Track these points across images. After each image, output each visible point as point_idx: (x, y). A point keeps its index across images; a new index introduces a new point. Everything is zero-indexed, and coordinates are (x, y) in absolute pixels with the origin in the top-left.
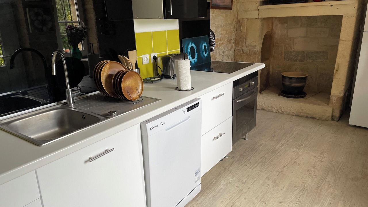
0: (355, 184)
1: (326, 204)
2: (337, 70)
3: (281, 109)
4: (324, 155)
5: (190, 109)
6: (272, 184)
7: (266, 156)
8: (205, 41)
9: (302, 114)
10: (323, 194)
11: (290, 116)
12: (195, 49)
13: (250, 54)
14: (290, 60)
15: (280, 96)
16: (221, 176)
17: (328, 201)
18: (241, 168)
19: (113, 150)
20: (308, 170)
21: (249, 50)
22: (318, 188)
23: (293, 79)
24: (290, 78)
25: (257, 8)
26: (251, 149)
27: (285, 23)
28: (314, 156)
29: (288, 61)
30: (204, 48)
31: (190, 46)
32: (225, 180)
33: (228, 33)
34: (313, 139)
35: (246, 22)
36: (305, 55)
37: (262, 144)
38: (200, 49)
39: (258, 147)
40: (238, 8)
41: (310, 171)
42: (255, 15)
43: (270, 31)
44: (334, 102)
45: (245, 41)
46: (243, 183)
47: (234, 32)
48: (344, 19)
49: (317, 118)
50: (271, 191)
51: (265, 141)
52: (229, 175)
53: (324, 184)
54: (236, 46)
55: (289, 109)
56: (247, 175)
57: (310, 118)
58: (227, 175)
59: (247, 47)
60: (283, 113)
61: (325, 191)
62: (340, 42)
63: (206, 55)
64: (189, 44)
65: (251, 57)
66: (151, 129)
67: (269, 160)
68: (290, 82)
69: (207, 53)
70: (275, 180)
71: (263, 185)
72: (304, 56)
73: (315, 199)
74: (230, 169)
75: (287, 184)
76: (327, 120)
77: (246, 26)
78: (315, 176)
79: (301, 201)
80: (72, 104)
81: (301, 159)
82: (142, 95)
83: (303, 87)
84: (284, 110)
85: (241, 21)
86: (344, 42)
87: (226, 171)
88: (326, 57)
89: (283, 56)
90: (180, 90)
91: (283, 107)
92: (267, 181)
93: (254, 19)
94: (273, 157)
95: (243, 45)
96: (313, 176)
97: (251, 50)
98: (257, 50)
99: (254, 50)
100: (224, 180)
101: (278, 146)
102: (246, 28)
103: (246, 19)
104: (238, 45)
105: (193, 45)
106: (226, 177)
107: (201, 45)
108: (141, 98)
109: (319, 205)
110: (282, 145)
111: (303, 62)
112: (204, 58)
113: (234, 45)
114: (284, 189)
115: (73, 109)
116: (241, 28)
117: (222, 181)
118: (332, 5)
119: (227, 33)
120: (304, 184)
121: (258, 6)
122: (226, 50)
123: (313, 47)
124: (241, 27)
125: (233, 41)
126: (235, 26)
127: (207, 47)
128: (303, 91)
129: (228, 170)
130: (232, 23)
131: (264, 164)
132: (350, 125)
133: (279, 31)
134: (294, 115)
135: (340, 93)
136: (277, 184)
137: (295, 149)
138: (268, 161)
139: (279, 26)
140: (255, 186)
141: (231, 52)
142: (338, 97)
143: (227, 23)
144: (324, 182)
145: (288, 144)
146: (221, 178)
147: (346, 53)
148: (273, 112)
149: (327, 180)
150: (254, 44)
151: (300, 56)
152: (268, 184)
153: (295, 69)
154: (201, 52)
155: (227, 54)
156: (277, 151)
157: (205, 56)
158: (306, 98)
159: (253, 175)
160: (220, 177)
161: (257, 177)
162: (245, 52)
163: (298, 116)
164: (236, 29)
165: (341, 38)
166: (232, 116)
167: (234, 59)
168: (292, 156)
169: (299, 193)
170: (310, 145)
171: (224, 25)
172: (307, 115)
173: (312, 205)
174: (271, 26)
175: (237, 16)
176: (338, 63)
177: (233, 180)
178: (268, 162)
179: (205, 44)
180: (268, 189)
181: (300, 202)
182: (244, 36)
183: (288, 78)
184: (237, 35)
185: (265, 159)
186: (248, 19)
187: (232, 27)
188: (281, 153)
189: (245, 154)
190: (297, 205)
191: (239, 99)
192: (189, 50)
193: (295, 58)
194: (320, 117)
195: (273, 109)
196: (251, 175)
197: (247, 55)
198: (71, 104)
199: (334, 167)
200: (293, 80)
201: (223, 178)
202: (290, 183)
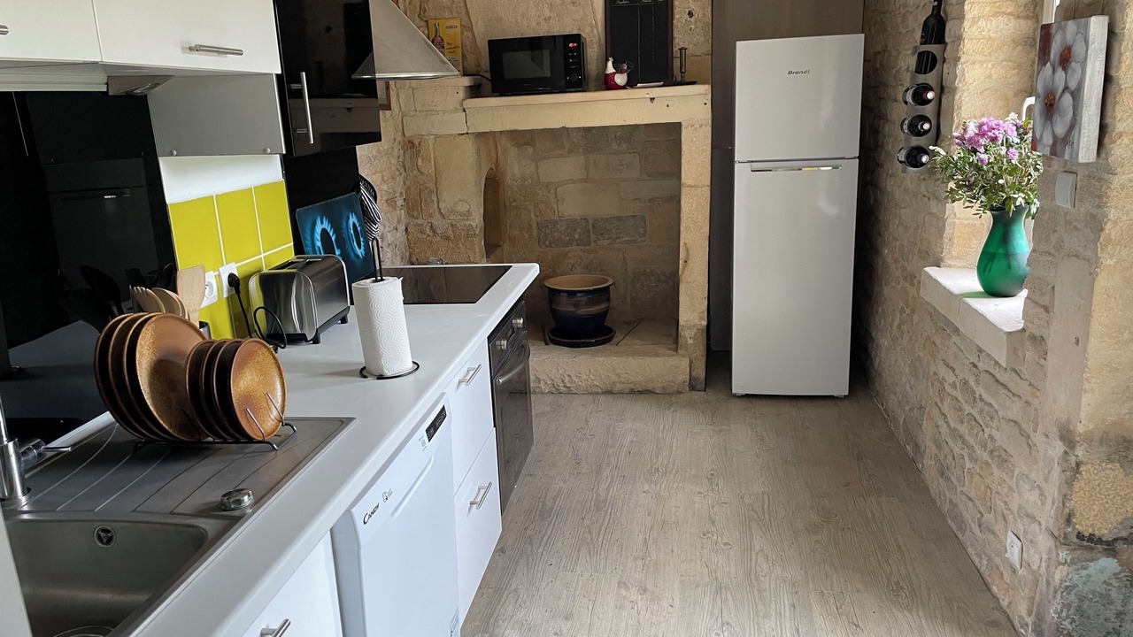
0: (817, 541)
1: (785, 611)
2: (686, 262)
3: (563, 381)
4: (717, 485)
5: (432, 431)
6: (640, 597)
7: (587, 522)
8: (353, 211)
9: (619, 387)
10: (767, 586)
11: (591, 397)
12: (333, 239)
13: (454, 236)
14: (553, 245)
15: (552, 346)
16: (495, 616)
17: (786, 602)
18: (539, 575)
19: (286, 624)
20: (704, 535)
21: (452, 226)
22: (748, 574)
23: (578, 294)
24: (571, 293)
25: (461, 104)
26: (538, 512)
27: (527, 143)
28: (699, 493)
29: (550, 246)
30: (352, 232)
31: (319, 229)
32: (513, 627)
33: (386, 178)
34: (674, 448)
35: (431, 146)
36: (591, 227)
37: (559, 491)
38: (345, 236)
39: (554, 503)
40: (403, 105)
41: (710, 535)
42: (456, 124)
43: (494, 167)
44: (690, 341)
45: (435, 199)
46: (566, 619)
47: (400, 174)
48: (684, 133)
49: (658, 392)
50: (647, 617)
51: (565, 482)
52: (517, 605)
53: (757, 559)
54: (410, 215)
55: (584, 377)
56: (565, 591)
57: (641, 392)
58: (511, 608)
59: (443, 216)
60: (569, 392)
61: (768, 578)
62: (684, 190)
63: (360, 252)
64: (314, 224)
65: (461, 245)
66: (365, 523)
67: (599, 533)
68: (574, 305)
69: (362, 247)
70: (643, 585)
71: (620, 607)
72: (589, 231)
73: (756, 606)
74: (513, 587)
75: (676, 586)
76: (680, 393)
77: (432, 156)
78: (726, 544)
79: (731, 621)
80: (23, 499)
81: (673, 509)
82: (288, 414)
83: (604, 314)
84: (572, 381)
85: (416, 143)
86: (693, 189)
87: (503, 600)
88: (641, 230)
89: (535, 233)
90: (381, 377)
91: (569, 376)
92: (623, 592)
93: (454, 136)
94: (607, 521)
95: (432, 211)
96: (724, 547)
97: (458, 225)
98: (474, 224)
99: (467, 223)
100: (510, 626)
101: (603, 486)
102: (433, 162)
103: (432, 137)
104: (415, 214)
105: (326, 225)
106: (512, 616)
107: (345, 224)
108: (286, 425)
109: (773, 619)
110: (611, 482)
111: (588, 247)
112: (356, 260)
113: (403, 211)
114: (677, 603)
115: (26, 517)
116: (420, 163)
117: (507, 632)
118: (654, 99)
119: (383, 179)
120: (714, 575)
121: (463, 100)
122: (387, 229)
123: (606, 206)
124: (420, 161)
125: (400, 202)
126: (399, 157)
127: (359, 229)
128: (605, 324)
129: (506, 592)
130: (393, 148)
131: (594, 548)
132: (735, 396)
133: (516, 168)
134: (600, 391)
135: (701, 319)
136: (653, 592)
137: (646, 487)
138: (599, 535)
139: (513, 152)
140: (601, 616)
141: (399, 234)
142: (698, 329)
143: (381, 149)
144: (754, 556)
145: (624, 476)
146: (501, 622)
147: (700, 217)
148: (543, 393)
149: (757, 548)
150: (463, 208)
151: (579, 230)
152: (631, 599)
153: (570, 266)
154: (348, 246)
155: (390, 242)
156: (606, 500)
157: (358, 256)
158: (615, 340)
159: (580, 586)
160: (496, 621)
161: (593, 589)
162: (439, 232)
163: (610, 392)
164: (404, 166)
165: (683, 180)
166: (495, 426)
167: (408, 254)
168: (650, 506)
169: (715, 600)
170: (673, 465)
171: (375, 157)
172: (633, 387)
173: (758, 624)
174: (494, 155)
175: (401, 127)
176: (685, 244)
177: (535, 617)
178: (600, 539)
179: (353, 219)
180: (639, 613)
181: (728, 624)
182: (432, 186)
183: (565, 294)
184: (408, 183)
185: (590, 532)
186: (437, 137)
187: (394, 161)
188: (620, 506)
189: (529, 532)
190: (726, 634)
191: (502, 375)
192: (319, 244)
193: (567, 238)
194: (663, 388)
195: (543, 387)
196: (576, 589)
197: (448, 238)
198: (16, 497)
199: (753, 510)
200: (582, 299)
201: (507, 621)
202: (681, 581)
